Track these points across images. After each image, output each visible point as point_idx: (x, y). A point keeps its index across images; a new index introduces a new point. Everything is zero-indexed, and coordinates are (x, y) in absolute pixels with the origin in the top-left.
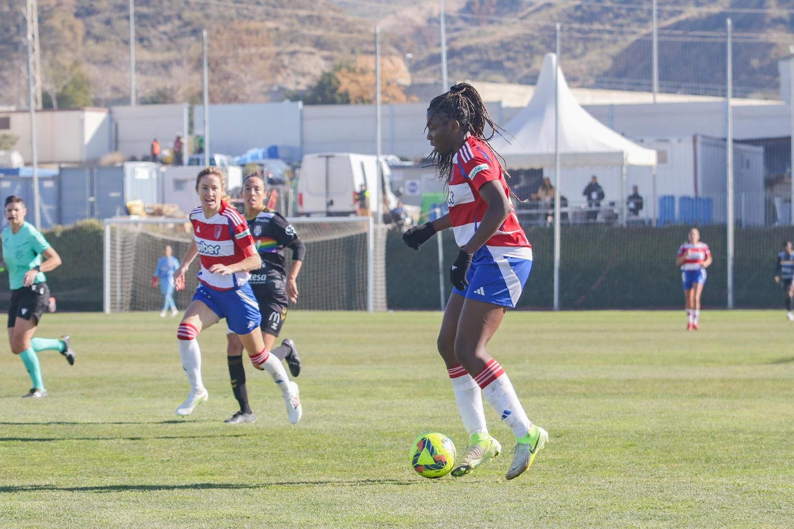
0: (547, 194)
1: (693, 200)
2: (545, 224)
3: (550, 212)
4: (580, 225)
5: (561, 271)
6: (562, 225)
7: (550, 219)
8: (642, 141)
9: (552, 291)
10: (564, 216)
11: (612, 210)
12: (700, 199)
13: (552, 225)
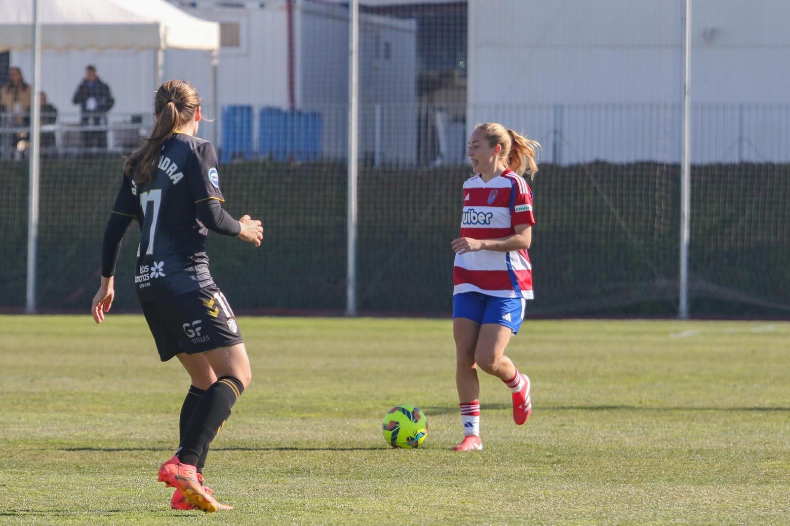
0: (16, 99)
1: (286, 114)
2: (13, 155)
3: (22, 132)
4: (78, 156)
5: (40, 241)
6: (43, 157)
7: (21, 146)
8: (194, 5)
9: (25, 276)
10: (47, 139)
11: (137, 131)
12: (300, 114)
13: (25, 157)
